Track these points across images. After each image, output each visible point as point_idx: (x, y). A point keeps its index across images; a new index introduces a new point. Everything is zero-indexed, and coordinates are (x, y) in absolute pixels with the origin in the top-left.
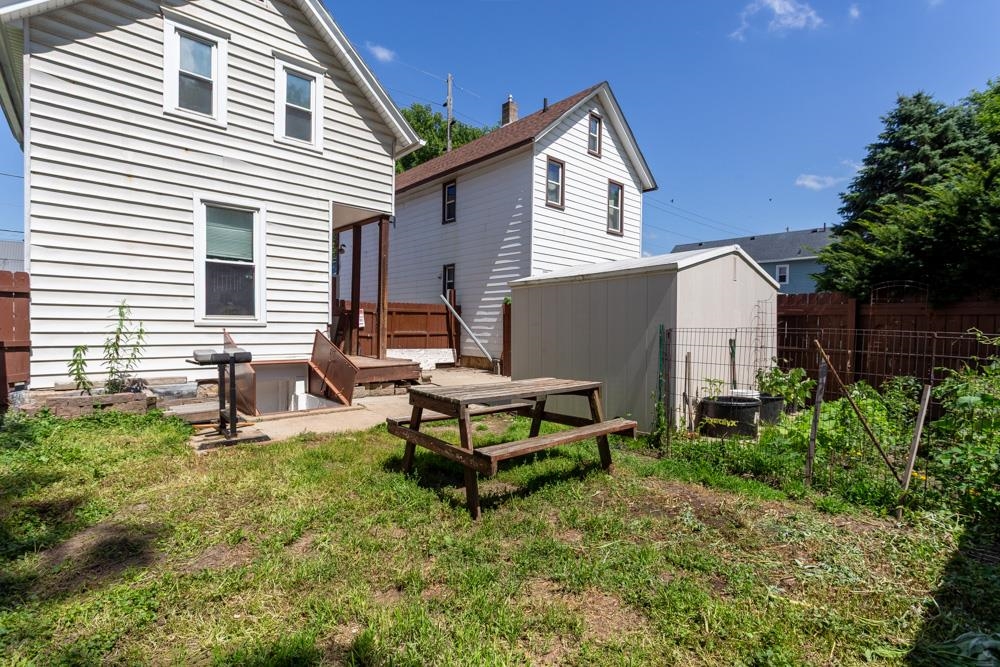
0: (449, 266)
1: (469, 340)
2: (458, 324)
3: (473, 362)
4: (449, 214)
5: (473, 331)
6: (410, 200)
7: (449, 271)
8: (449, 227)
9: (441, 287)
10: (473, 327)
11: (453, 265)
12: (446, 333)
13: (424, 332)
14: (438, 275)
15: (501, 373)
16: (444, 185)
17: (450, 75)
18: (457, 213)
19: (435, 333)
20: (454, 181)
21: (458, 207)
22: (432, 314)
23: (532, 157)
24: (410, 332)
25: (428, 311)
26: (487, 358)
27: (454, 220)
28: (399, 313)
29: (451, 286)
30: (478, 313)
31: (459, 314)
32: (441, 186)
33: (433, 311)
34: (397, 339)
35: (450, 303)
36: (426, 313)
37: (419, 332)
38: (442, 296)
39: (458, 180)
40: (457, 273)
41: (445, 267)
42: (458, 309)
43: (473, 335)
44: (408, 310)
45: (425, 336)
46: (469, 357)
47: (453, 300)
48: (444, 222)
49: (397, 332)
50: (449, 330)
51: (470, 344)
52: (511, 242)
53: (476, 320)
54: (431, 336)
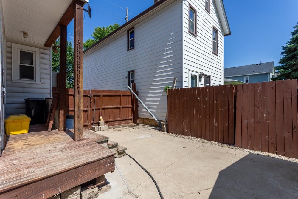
0: (131, 71)
1: (143, 110)
2: (137, 101)
3: (146, 121)
4: (131, 45)
5: (146, 105)
6: (111, 42)
7: (131, 74)
8: (132, 52)
9: (127, 83)
10: (145, 103)
11: (134, 71)
12: (131, 106)
13: (119, 106)
14: (126, 76)
15: (167, 131)
16: (128, 31)
17: (127, 8)
18: (136, 44)
19: (125, 106)
20: (133, 28)
21: (135, 41)
22: (123, 96)
23: (182, 2)
24: (111, 106)
25: (122, 94)
26: (154, 120)
27: (134, 48)
28: (104, 96)
29: (133, 81)
30: (149, 95)
31: (138, 96)
32: (126, 32)
33: (124, 94)
34: (103, 110)
35: (133, 90)
36: (120, 96)
37: (116, 106)
38: (128, 86)
39: (135, 27)
40: (136, 75)
41: (129, 72)
42: (137, 93)
43: (146, 107)
44: (109, 94)
45: (120, 108)
46: (144, 119)
47: (134, 88)
48: (128, 50)
49: (103, 107)
50: (132, 104)
51: (144, 112)
52: (168, 54)
53: (147, 99)
54: (123, 108)
